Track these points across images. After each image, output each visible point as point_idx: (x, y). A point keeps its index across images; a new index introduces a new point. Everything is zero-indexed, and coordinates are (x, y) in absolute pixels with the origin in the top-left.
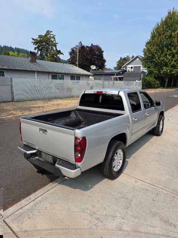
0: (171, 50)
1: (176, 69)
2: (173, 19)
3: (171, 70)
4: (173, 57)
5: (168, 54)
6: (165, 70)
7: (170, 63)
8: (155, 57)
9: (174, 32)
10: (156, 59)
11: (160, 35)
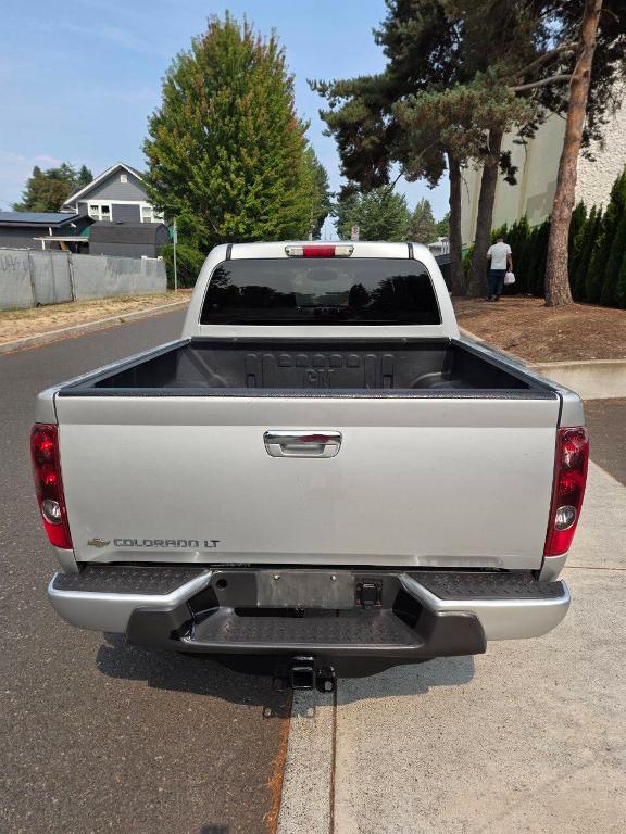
0: (238, 155)
1: (261, 221)
2: (230, 49)
3: (248, 225)
4: (250, 181)
5: (233, 168)
6: (232, 224)
7: (243, 202)
8: (192, 178)
9: (241, 96)
10: (196, 184)
11: (196, 97)
